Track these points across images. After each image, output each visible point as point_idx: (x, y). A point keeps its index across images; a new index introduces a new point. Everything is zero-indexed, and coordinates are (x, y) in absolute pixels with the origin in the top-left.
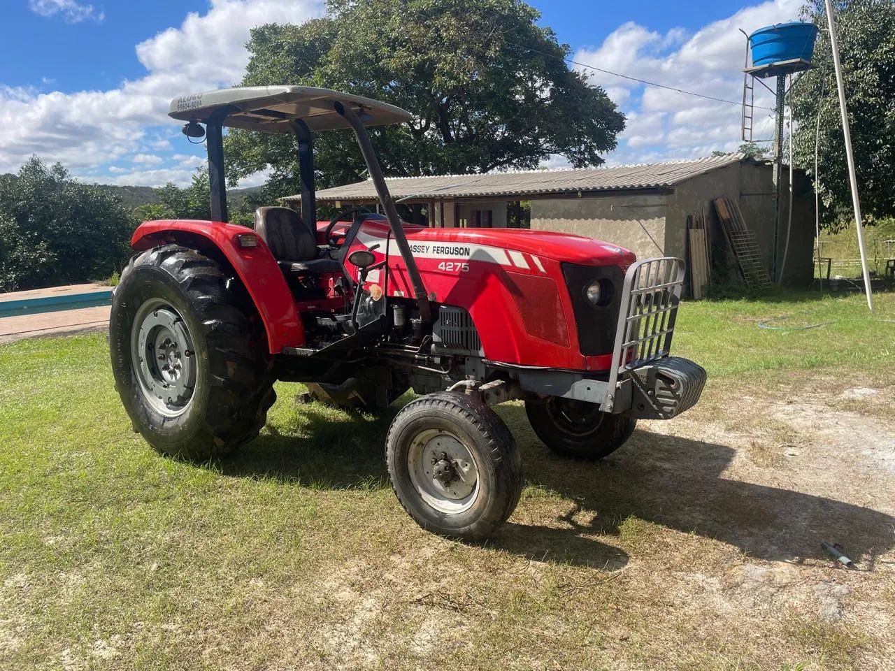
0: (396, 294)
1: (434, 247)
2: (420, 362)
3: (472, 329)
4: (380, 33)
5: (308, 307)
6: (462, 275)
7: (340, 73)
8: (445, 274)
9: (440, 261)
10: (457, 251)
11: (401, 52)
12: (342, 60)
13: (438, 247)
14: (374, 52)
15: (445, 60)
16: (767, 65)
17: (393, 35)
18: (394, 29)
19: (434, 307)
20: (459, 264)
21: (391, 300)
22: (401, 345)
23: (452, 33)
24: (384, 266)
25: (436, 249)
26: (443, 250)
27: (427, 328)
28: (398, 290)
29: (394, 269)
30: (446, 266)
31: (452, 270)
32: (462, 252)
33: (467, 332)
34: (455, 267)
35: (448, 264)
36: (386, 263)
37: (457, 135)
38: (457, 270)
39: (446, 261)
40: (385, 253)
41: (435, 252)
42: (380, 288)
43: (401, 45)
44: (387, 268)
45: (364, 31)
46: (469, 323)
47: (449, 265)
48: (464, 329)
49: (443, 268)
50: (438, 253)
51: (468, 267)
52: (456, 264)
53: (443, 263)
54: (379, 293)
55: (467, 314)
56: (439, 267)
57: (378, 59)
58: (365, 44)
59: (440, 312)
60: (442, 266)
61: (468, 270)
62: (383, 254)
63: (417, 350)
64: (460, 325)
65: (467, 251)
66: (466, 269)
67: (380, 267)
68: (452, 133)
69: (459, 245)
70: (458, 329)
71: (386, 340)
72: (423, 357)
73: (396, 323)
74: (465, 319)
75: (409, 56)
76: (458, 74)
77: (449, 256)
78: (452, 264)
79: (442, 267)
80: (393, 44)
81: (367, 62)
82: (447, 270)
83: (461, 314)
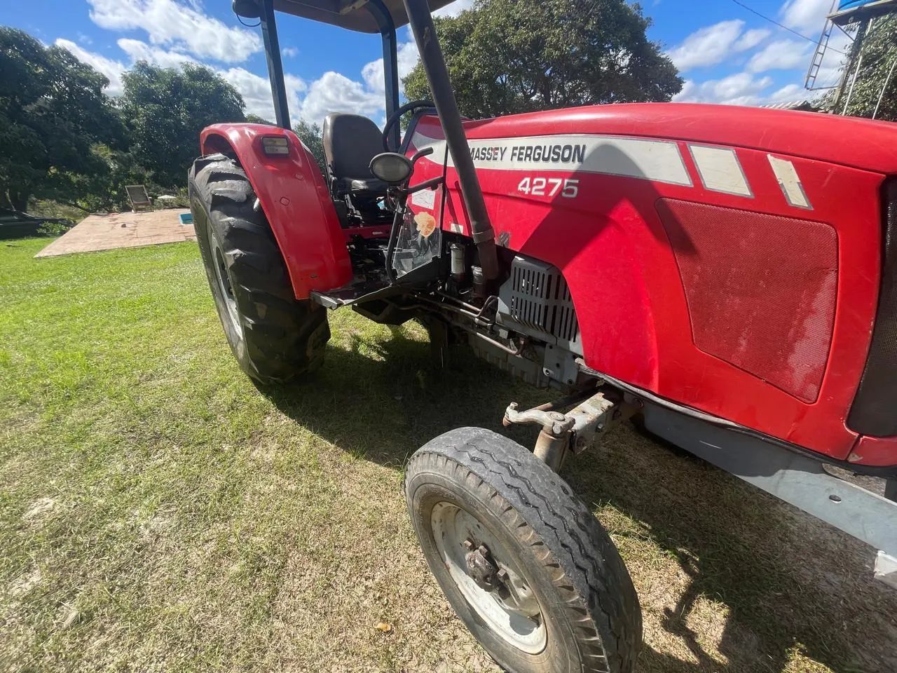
0: (453, 228)
1: (515, 148)
2: (481, 328)
3: (565, 303)
4: (508, 16)
5: (374, 233)
6: (559, 203)
7: (478, 50)
8: (530, 200)
9: (521, 175)
10: (556, 154)
11: (522, 30)
12: (481, 40)
13: (522, 148)
14: (503, 31)
15: (554, 34)
16: (856, 8)
17: (518, 16)
18: (518, 12)
19: (504, 256)
20: (559, 181)
21: (449, 237)
22: (459, 301)
23: (561, 10)
24: (440, 186)
25: (517, 152)
26: (528, 153)
27: (492, 287)
28: (456, 223)
29: (452, 190)
30: (531, 185)
31: (542, 193)
32: (566, 155)
33: (555, 308)
34: (549, 187)
35: (535, 181)
36: (443, 180)
37: (555, 101)
38: (552, 194)
39: (533, 174)
40: (443, 164)
41: (515, 158)
42: (432, 218)
43: (522, 24)
44: (444, 187)
45: (497, 16)
46: (561, 294)
47: (539, 183)
48: (552, 302)
49: (527, 190)
50: (520, 159)
51: (576, 189)
52: (551, 180)
53: (527, 180)
54: (430, 225)
55: (560, 277)
56: (520, 188)
57: (505, 37)
58: (497, 26)
59: (513, 268)
60: (524, 185)
61: (574, 195)
62: (439, 166)
63: (476, 312)
64: (544, 295)
65: (578, 152)
66: (571, 191)
67: (433, 186)
68: (551, 100)
69: (562, 140)
70: (541, 301)
71: (444, 287)
72: (485, 324)
73: (453, 271)
74: (557, 286)
75: (528, 33)
76: (562, 45)
77: (541, 166)
78: (544, 180)
79: (524, 187)
80: (517, 24)
81: (498, 40)
82: (534, 193)
83: (550, 277)
